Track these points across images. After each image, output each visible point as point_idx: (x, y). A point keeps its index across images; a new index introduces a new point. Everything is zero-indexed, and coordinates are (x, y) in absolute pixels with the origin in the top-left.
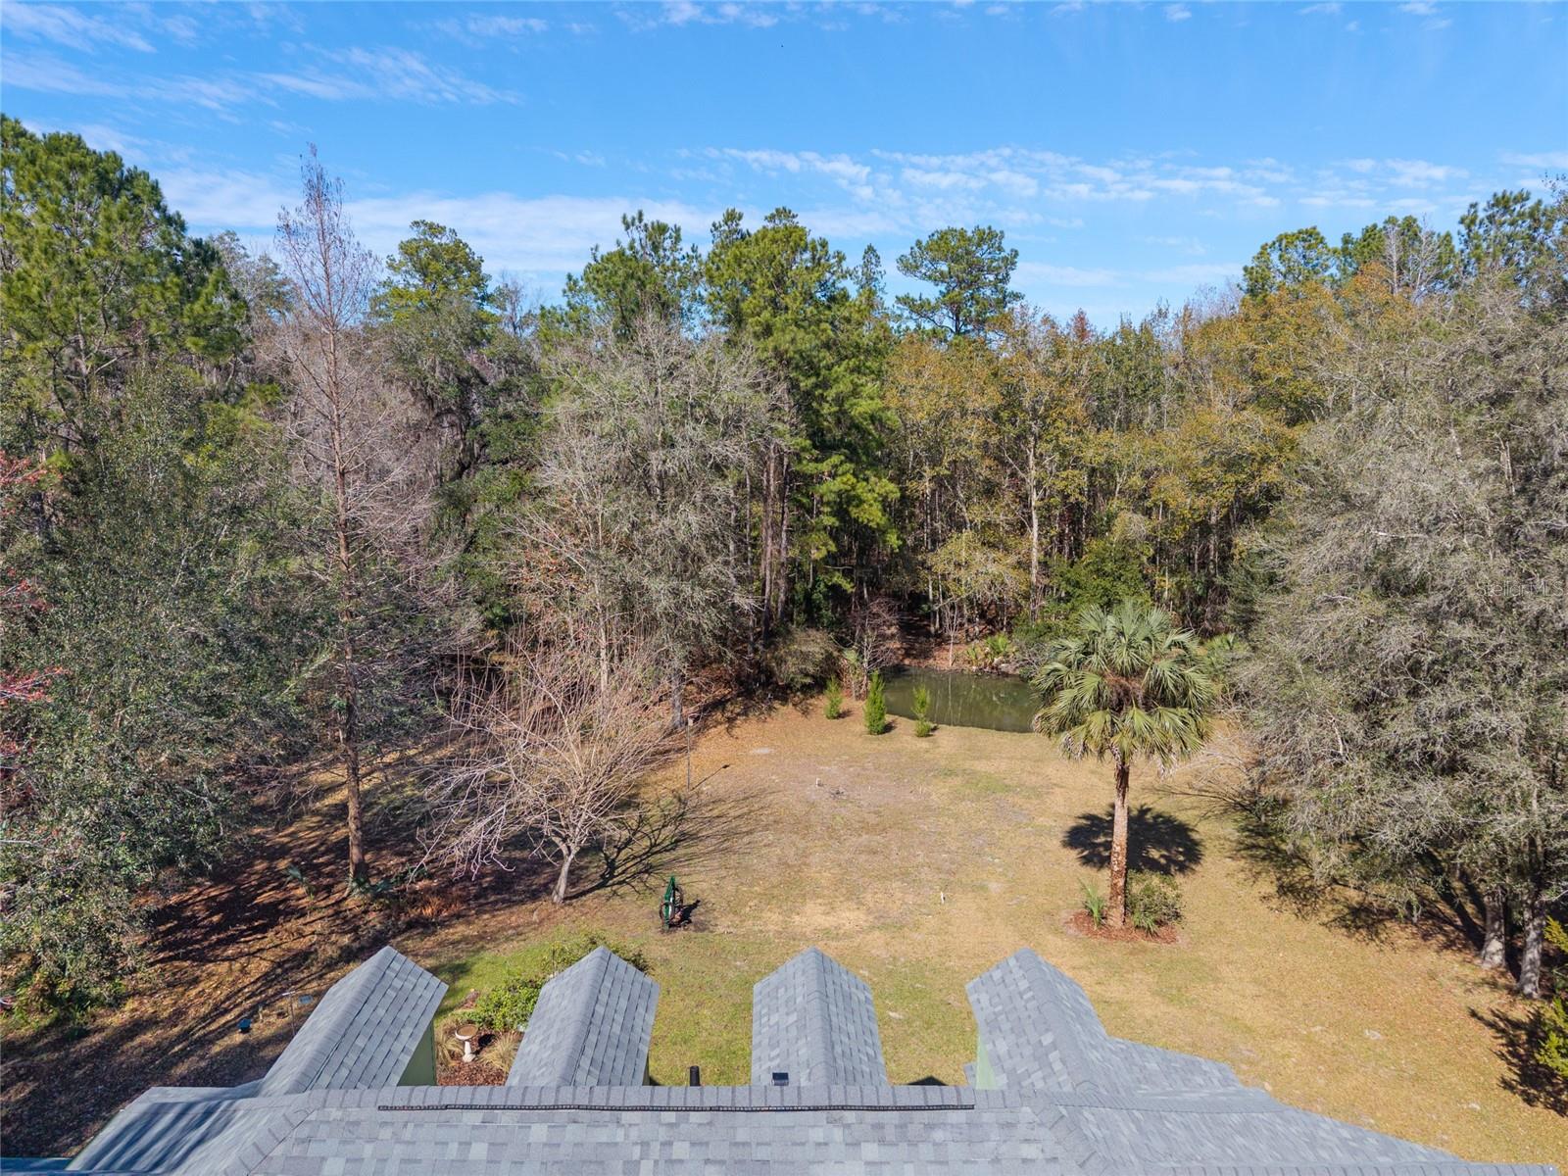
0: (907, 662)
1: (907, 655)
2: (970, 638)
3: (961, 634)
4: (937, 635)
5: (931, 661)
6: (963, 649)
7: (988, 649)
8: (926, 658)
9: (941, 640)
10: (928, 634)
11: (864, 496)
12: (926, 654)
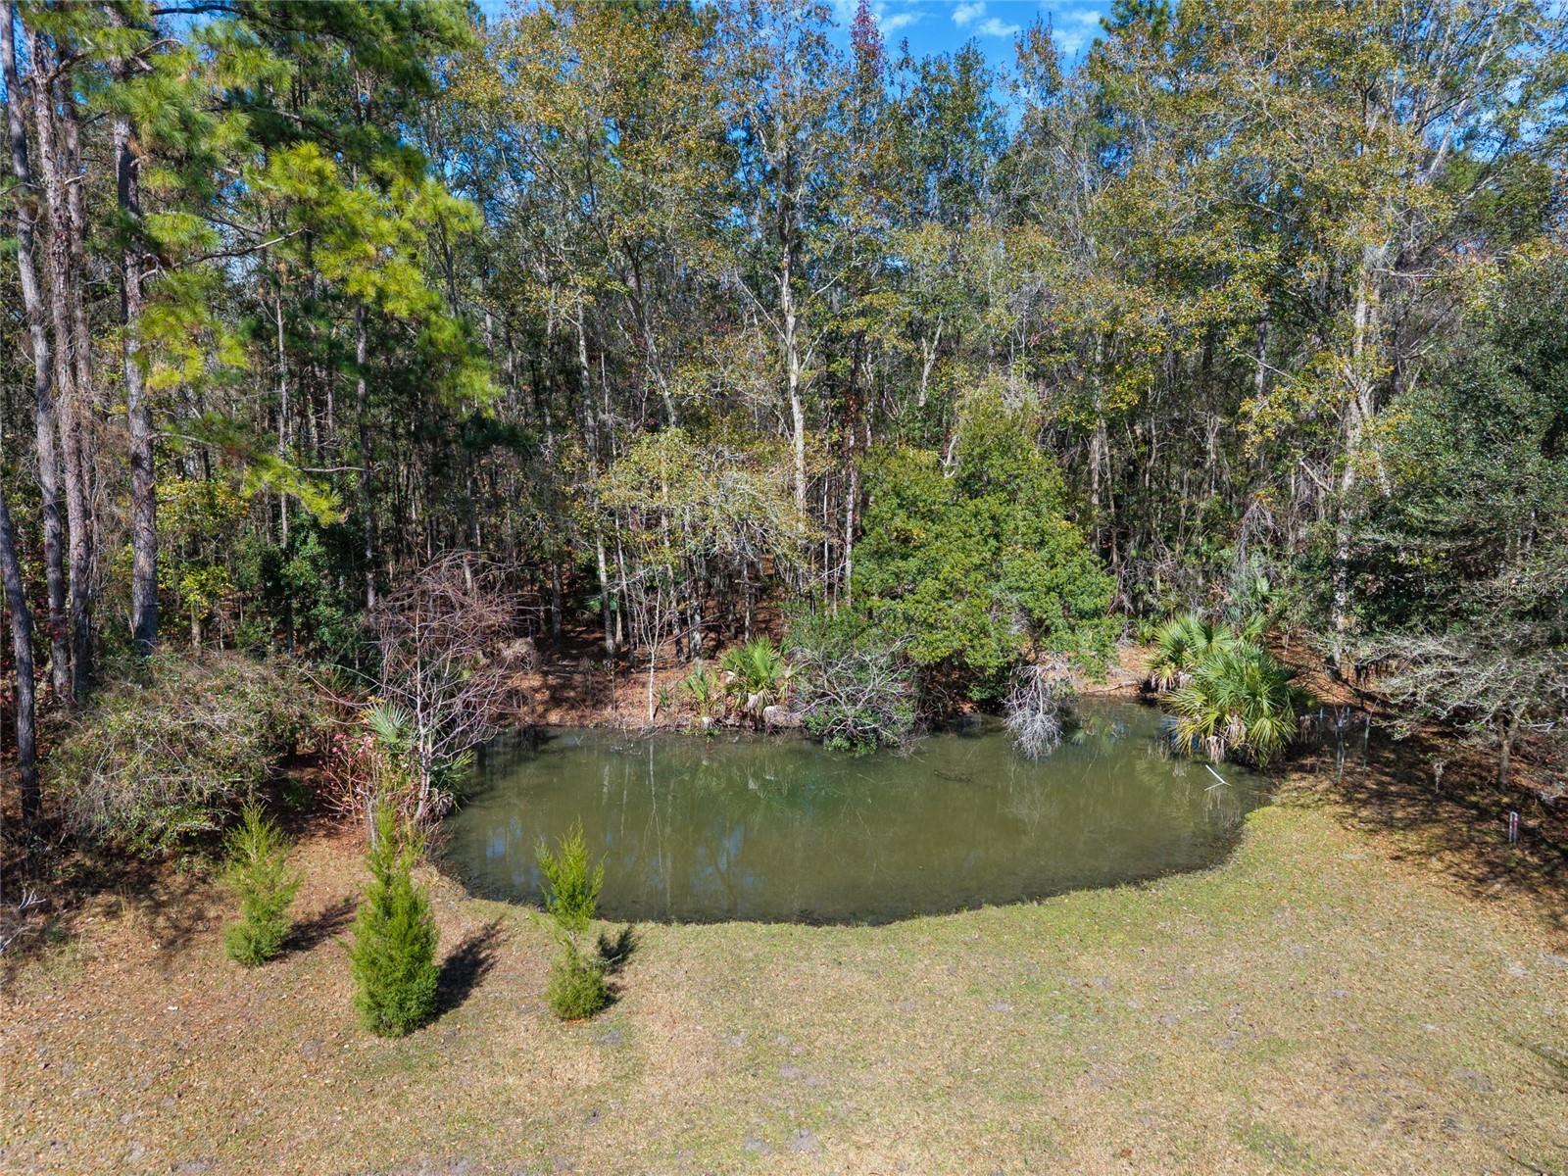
0: (554, 717)
1: (556, 701)
2: (684, 657)
3: (668, 649)
4: (620, 655)
5: (608, 712)
6: (675, 680)
7: (731, 676)
8: (598, 704)
9: (629, 665)
10: (603, 653)
11: (366, 222)
12: (596, 697)
